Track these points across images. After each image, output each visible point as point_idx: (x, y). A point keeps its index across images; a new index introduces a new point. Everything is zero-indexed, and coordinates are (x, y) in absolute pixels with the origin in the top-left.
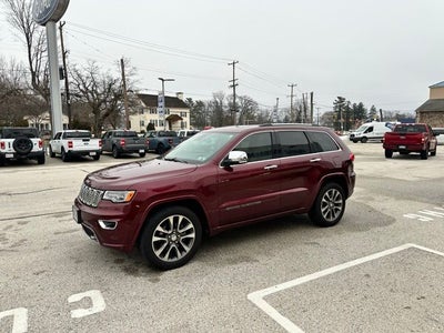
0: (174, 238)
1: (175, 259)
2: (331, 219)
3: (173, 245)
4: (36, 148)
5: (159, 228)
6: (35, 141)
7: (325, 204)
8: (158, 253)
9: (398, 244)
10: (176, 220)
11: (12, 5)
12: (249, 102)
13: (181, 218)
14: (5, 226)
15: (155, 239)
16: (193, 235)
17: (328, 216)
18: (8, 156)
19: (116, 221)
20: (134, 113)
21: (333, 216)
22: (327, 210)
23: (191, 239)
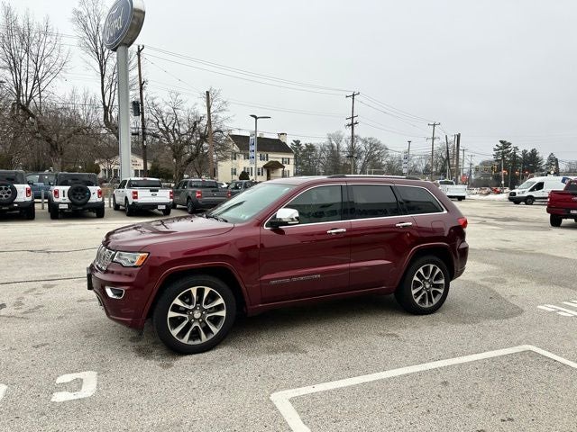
0: (197, 315)
1: (198, 342)
2: (427, 305)
3: (196, 324)
4: (94, 199)
5: (177, 301)
6: (94, 189)
7: (417, 285)
8: (175, 332)
9: (511, 344)
10: (200, 292)
11: (85, 27)
12: (376, 146)
13: (207, 290)
14: (27, 289)
15: (171, 314)
16: (223, 313)
17: (423, 300)
18: (61, 206)
19: (124, 289)
20: (225, 158)
21: (430, 301)
22: (420, 292)
23: (221, 317)
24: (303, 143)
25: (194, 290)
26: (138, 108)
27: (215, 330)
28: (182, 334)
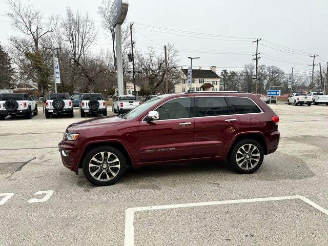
0: (105, 166)
1: (105, 180)
2: (247, 168)
3: (104, 171)
4: (101, 107)
5: (94, 159)
6: (101, 102)
7: (240, 156)
10: (106, 155)
11: (105, 15)
13: (110, 154)
15: (91, 165)
16: (119, 166)
17: (244, 166)
18: (86, 111)
19: (68, 151)
20: (178, 83)
21: (249, 166)
22: (243, 160)
23: (118, 168)
24: (228, 71)
25: (102, 154)
26: (131, 57)
27: (114, 175)
28: (97, 175)
